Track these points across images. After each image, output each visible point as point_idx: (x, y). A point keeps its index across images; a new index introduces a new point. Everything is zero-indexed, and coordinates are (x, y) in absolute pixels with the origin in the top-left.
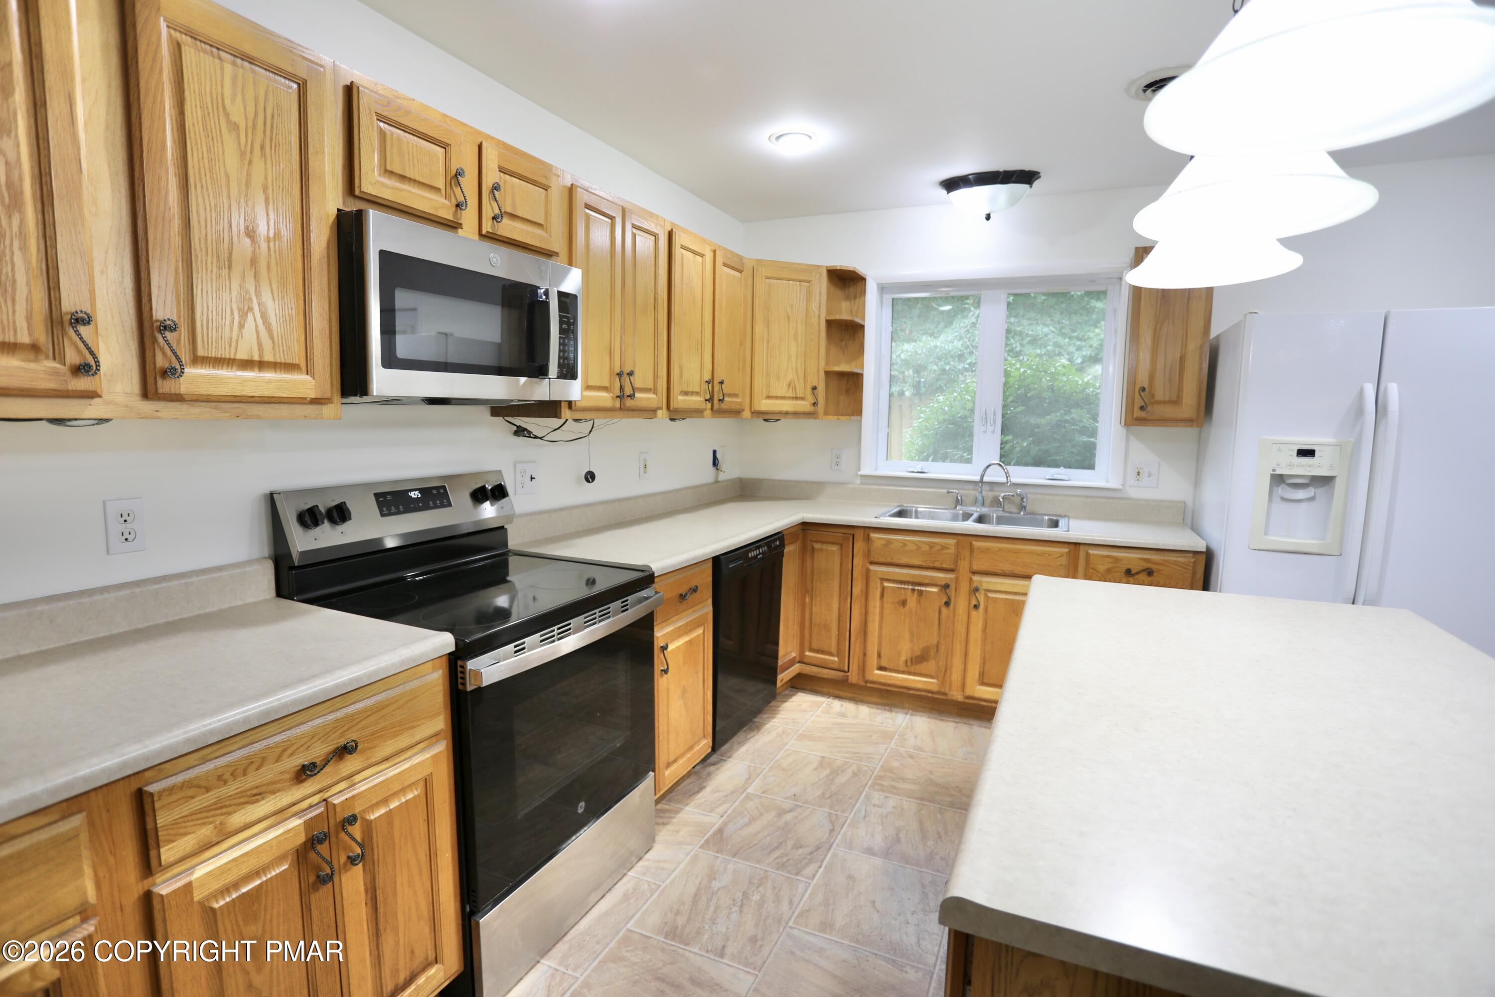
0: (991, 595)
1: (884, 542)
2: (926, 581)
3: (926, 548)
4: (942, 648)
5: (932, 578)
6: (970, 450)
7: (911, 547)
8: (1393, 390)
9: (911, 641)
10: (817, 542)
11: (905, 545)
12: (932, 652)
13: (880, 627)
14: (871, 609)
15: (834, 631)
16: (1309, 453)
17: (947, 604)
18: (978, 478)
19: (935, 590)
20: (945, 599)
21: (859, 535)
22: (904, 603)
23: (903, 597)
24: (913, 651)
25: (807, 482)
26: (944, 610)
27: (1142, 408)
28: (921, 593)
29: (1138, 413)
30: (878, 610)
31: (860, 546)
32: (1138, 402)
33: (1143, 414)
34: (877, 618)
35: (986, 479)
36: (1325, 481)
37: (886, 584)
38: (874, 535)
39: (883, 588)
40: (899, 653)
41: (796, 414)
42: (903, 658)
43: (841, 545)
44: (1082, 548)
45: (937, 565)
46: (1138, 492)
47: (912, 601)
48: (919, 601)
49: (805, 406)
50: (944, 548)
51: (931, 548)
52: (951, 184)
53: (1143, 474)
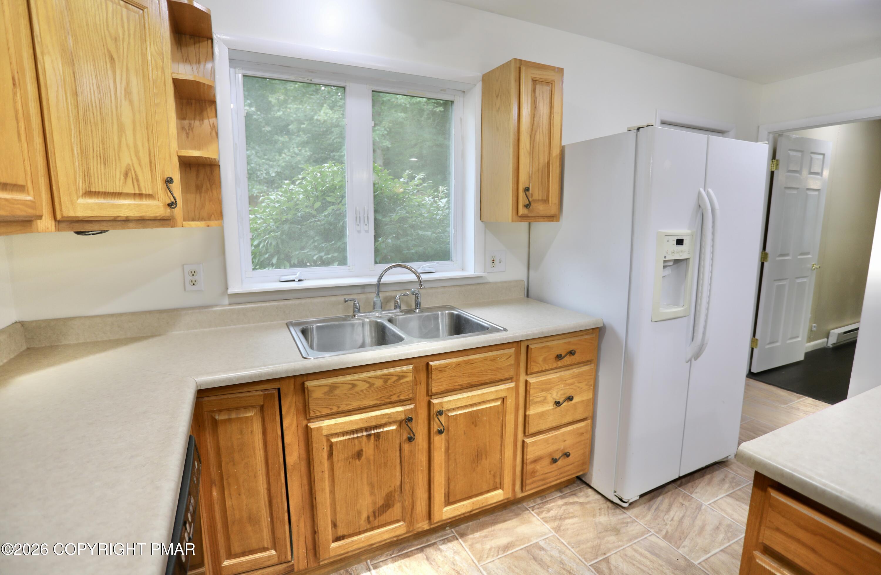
0: (451, 414)
1: (326, 389)
2: (383, 421)
3: (379, 383)
4: (407, 487)
5: (389, 415)
6: (343, 250)
7: (363, 386)
9: (372, 493)
10: (220, 411)
11: (354, 386)
12: (396, 495)
13: (333, 492)
14: (317, 476)
15: (265, 520)
16: (680, 241)
17: (410, 439)
18: (374, 280)
19: (393, 427)
20: (405, 436)
21: (288, 389)
22: (359, 455)
23: (357, 449)
24: (374, 503)
26: (406, 447)
27: (527, 206)
28: (378, 436)
29: (522, 211)
30: (326, 475)
31: (290, 401)
32: (523, 201)
33: (526, 212)
34: (327, 484)
35: (379, 281)
37: (334, 440)
38: (311, 383)
39: (331, 446)
40: (359, 513)
42: (364, 516)
43: (262, 409)
45: (394, 398)
46: (492, 278)
47: (369, 449)
48: (377, 447)
49: (159, 207)
50: (401, 377)
51: (386, 381)
53: (497, 261)
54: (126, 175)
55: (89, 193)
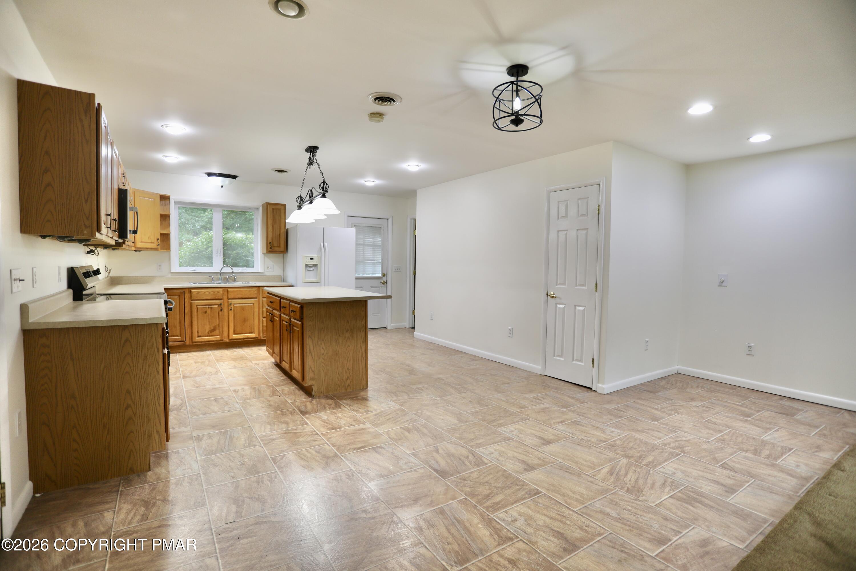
0: (235, 305)
1: (196, 293)
2: (213, 304)
3: (212, 293)
4: (221, 325)
5: (215, 302)
6: (212, 263)
7: (207, 293)
8: (326, 244)
9: (209, 325)
11: (205, 293)
12: (217, 327)
13: (198, 322)
14: (193, 316)
15: (178, 328)
16: (312, 259)
17: (221, 310)
18: (219, 272)
19: (217, 306)
20: (220, 309)
21: (187, 291)
22: (206, 312)
23: (205, 311)
24: (210, 328)
25: (146, 277)
26: (220, 312)
27: (271, 248)
28: (211, 308)
29: (269, 250)
30: (196, 316)
31: (187, 295)
32: (269, 247)
33: (271, 250)
34: (196, 319)
35: (222, 272)
36: (315, 265)
37: (198, 307)
38: (192, 290)
39: (198, 308)
40: (205, 330)
41: (151, 249)
42: (207, 331)
43: (179, 296)
44: (261, 288)
45: (217, 298)
46: (267, 274)
47: (209, 311)
48: (211, 311)
49: (154, 246)
50: (218, 292)
51: (214, 292)
52: (209, 174)
53: (269, 268)
54: (149, 238)
55: (142, 242)
